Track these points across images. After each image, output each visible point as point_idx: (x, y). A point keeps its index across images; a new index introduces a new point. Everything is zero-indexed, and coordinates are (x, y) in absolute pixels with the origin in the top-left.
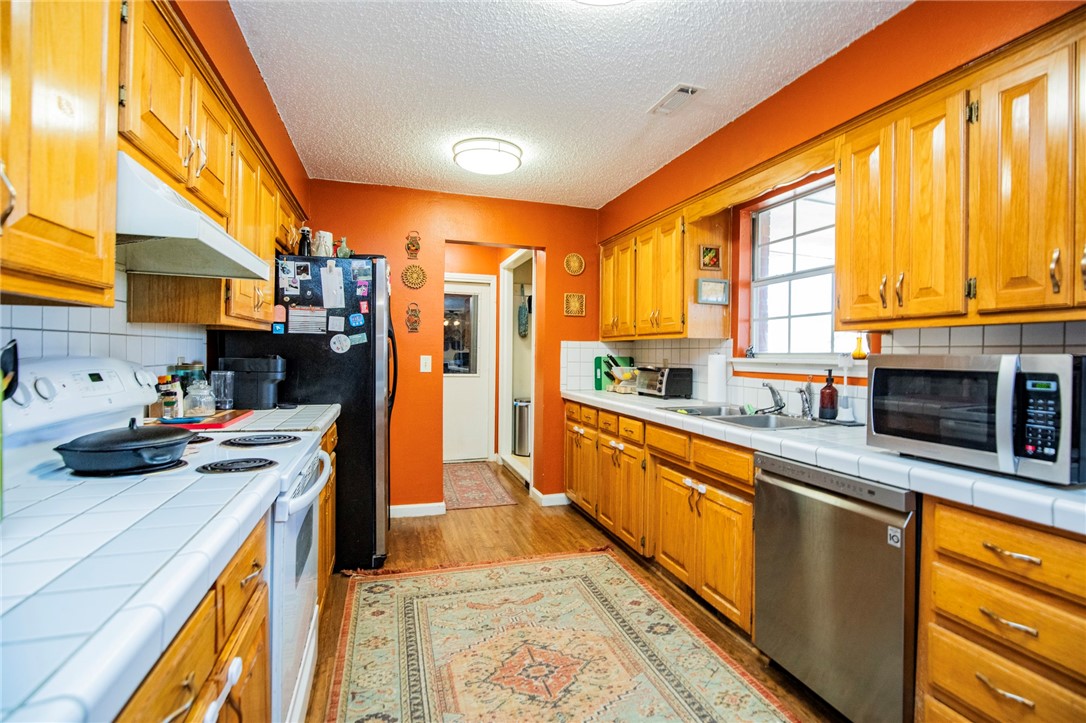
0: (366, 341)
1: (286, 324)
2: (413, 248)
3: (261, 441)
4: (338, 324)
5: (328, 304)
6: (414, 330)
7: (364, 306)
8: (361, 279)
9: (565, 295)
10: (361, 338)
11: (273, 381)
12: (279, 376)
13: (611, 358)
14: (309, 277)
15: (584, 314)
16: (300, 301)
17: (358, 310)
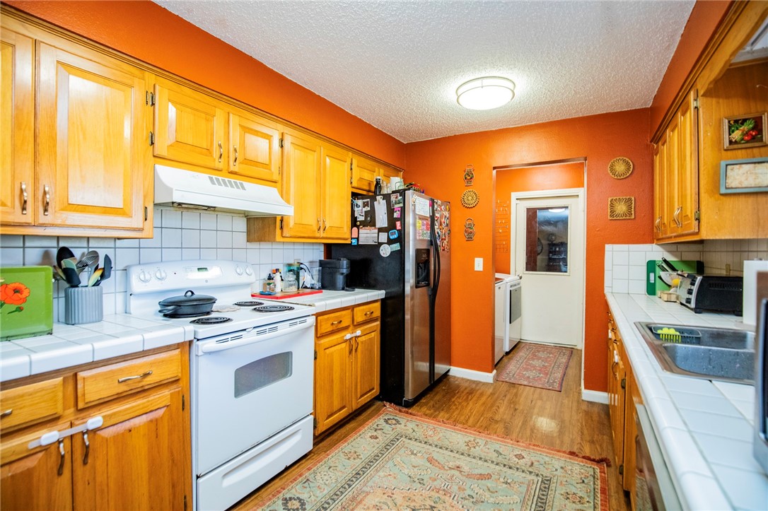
0: (399, 248)
1: (358, 239)
2: (469, 178)
3: (272, 309)
4: (383, 237)
5: (378, 225)
6: (470, 239)
7: (398, 224)
8: (396, 206)
9: (610, 199)
10: (396, 247)
11: (342, 274)
12: (345, 271)
13: (665, 261)
14: (369, 209)
15: (633, 217)
16: (364, 224)
17: (395, 228)
